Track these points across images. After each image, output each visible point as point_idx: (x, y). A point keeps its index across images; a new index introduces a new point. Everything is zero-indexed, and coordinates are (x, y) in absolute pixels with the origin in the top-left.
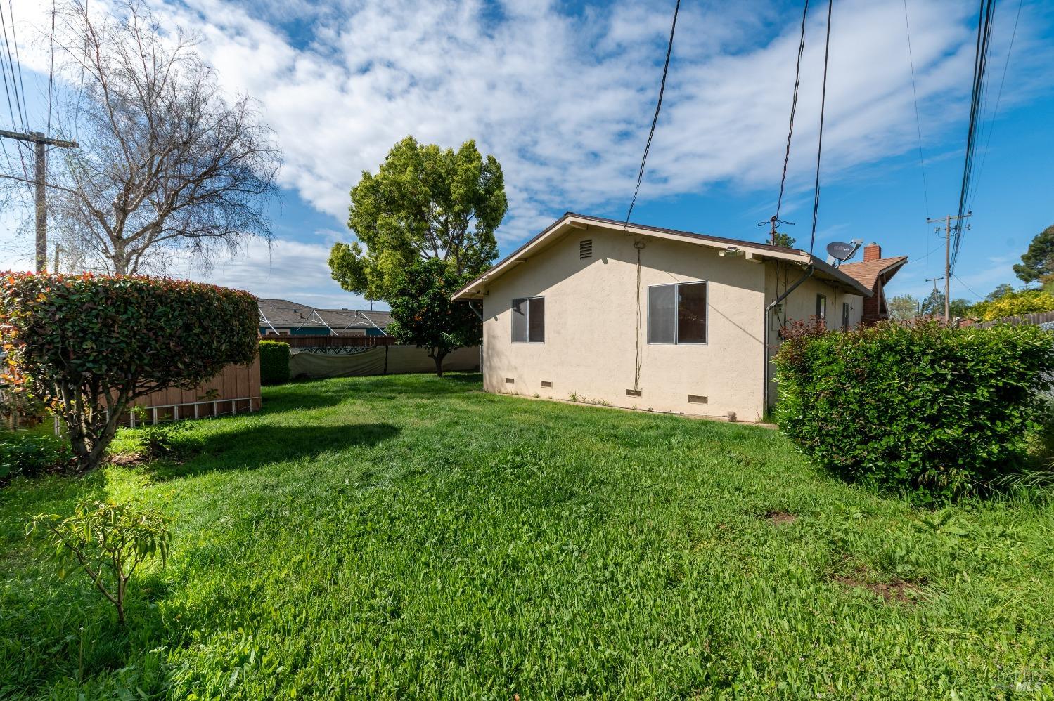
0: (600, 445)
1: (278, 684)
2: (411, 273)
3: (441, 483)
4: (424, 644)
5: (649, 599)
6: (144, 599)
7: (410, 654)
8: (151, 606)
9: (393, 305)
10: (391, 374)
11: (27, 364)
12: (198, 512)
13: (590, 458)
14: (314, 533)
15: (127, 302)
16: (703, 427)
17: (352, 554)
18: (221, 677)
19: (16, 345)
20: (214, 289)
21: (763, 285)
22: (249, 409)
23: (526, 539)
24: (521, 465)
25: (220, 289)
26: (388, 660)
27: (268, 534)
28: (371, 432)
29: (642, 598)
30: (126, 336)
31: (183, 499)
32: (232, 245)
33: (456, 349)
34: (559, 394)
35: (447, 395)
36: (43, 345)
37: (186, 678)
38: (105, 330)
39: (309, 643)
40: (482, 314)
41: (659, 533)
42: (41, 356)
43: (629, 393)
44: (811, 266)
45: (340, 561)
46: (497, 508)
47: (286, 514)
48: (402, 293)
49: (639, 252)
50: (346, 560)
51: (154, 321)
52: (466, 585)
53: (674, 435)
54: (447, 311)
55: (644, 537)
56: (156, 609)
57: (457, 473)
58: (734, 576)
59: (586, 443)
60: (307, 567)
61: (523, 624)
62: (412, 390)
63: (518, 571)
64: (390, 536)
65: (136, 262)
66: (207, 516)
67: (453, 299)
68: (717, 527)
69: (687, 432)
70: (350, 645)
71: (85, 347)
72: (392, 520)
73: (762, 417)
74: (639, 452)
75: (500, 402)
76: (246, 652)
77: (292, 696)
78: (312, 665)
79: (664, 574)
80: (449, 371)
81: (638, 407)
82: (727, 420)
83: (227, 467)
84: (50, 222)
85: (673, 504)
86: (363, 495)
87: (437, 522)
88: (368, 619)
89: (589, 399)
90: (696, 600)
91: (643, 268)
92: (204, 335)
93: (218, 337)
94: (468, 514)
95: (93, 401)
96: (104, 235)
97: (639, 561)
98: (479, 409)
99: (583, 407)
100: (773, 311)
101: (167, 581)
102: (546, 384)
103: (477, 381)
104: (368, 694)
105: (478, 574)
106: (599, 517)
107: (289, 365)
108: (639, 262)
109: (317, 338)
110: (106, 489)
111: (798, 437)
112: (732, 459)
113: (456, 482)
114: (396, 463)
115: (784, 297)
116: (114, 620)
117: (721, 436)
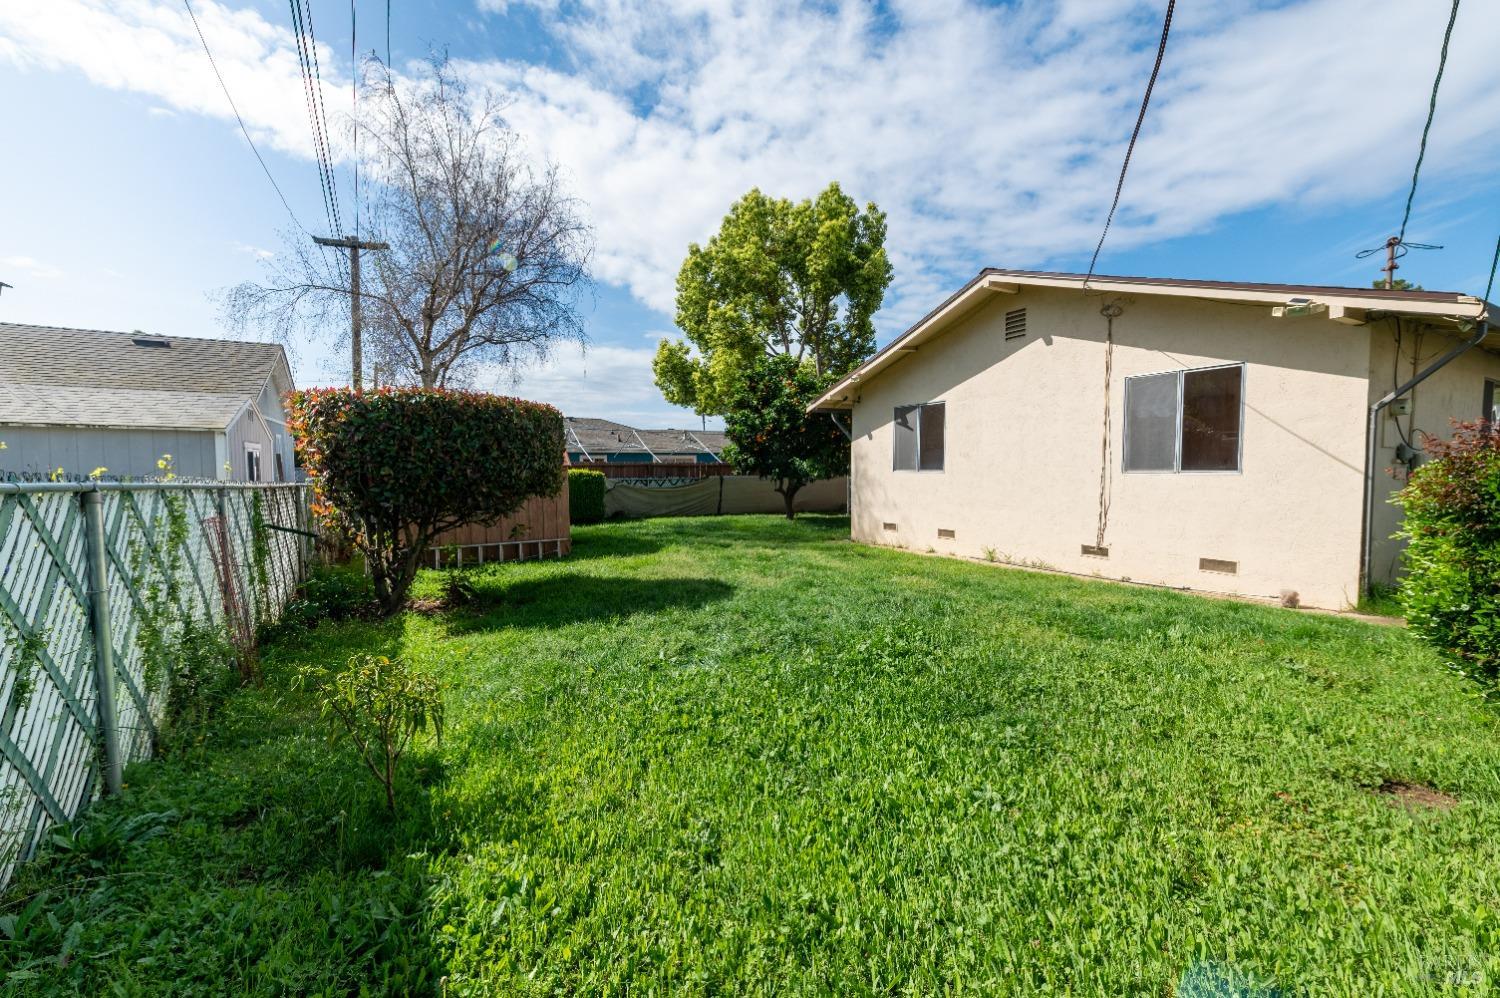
0: (1035, 631)
1: (551, 933)
2: (750, 378)
3: (785, 668)
4: (750, 915)
5: (1140, 912)
6: (418, 781)
7: (729, 929)
8: (424, 793)
9: (730, 421)
10: (727, 514)
11: (331, 491)
12: (488, 677)
13: (1018, 652)
14: (616, 721)
15: (423, 420)
16: (1231, 614)
17: (661, 759)
18: (484, 908)
19: (321, 471)
20: (514, 403)
21: (1366, 364)
22: (556, 554)
23: (912, 769)
24: (904, 654)
25: (519, 402)
26: (697, 930)
27: (562, 715)
28: (696, 591)
29: (1124, 907)
30: (422, 461)
31: (476, 659)
32: (542, 352)
33: (812, 481)
34: (967, 549)
35: (801, 544)
36: (343, 472)
37: (445, 899)
38: (402, 454)
39: (596, 879)
40: (850, 431)
41: (1151, 791)
42: (343, 484)
43: (1086, 550)
44: (1481, 324)
45: (645, 765)
46: (867, 715)
47: (584, 691)
48: (741, 405)
49: (1110, 321)
50: (652, 766)
51: (450, 443)
52: (816, 832)
53: (1174, 623)
54: (798, 428)
55: (1123, 795)
56: (428, 797)
57: (809, 656)
58: (1317, 896)
59: (1012, 628)
60: (603, 767)
61: (904, 913)
62: (753, 535)
63: (898, 821)
64: (711, 739)
65: (444, 377)
66: (498, 683)
67: (808, 410)
68: (1274, 797)
69: (1199, 621)
70: (648, 894)
71: (382, 473)
72: (716, 715)
73: (1355, 601)
74: (1107, 647)
75: (874, 557)
76: (518, 878)
77: (566, 957)
78: (595, 915)
79: (1166, 870)
80: (803, 512)
81: (1104, 574)
82: (1278, 604)
83: (525, 624)
84: (364, 336)
85: (1178, 744)
86: (680, 675)
87: (778, 726)
88: (674, 858)
89: (1018, 558)
90: (1236, 930)
91: (1118, 349)
92: (502, 459)
93: (517, 462)
94: (823, 720)
95: (394, 536)
96: (413, 347)
97: (1116, 838)
98: (844, 566)
99: (1006, 571)
100: (1386, 412)
101: (445, 762)
102: (944, 533)
103: (842, 527)
104: (665, 978)
105: (834, 816)
106: (1036, 749)
107: (604, 500)
108: (1110, 338)
109: (636, 466)
110: (402, 639)
111: (1454, 644)
112: (1295, 674)
113: (807, 669)
114: (726, 636)
115: (1412, 386)
116: (384, 802)
117: (1269, 632)
